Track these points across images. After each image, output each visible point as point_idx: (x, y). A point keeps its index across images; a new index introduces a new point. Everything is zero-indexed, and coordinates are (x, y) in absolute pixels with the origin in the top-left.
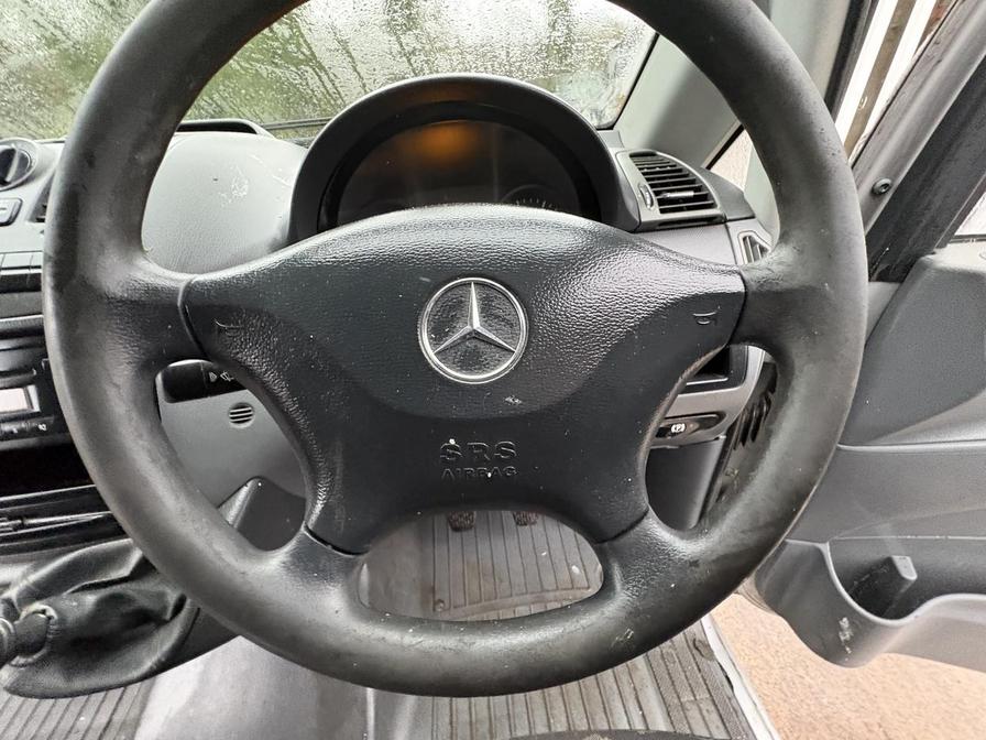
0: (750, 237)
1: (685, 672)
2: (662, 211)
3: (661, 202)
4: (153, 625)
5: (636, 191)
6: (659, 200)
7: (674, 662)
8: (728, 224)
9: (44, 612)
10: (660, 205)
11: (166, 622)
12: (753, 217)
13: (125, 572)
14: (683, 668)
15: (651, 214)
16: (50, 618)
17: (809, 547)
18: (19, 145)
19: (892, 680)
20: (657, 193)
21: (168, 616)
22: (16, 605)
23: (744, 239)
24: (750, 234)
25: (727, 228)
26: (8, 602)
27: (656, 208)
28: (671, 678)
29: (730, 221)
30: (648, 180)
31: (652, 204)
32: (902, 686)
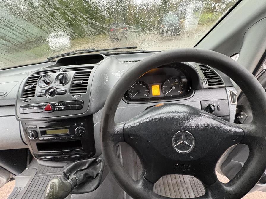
0: (232, 92)
1: (201, 189)
2: (209, 85)
3: (209, 82)
4: (91, 179)
5: (202, 80)
6: (208, 82)
7: (198, 187)
8: (226, 88)
9: (76, 178)
10: (208, 83)
11: (94, 179)
12: (233, 86)
13: (86, 167)
14: (200, 188)
15: (206, 85)
16: (77, 180)
17: (238, 163)
18: (64, 74)
19: (256, 194)
20: (207, 80)
21: (95, 177)
22: (66, 173)
23: (230, 92)
24: (232, 91)
25: (226, 89)
26: (64, 172)
27: (208, 84)
28: (197, 191)
29: (227, 87)
30: (205, 75)
31: (206, 83)
32: (259, 196)
